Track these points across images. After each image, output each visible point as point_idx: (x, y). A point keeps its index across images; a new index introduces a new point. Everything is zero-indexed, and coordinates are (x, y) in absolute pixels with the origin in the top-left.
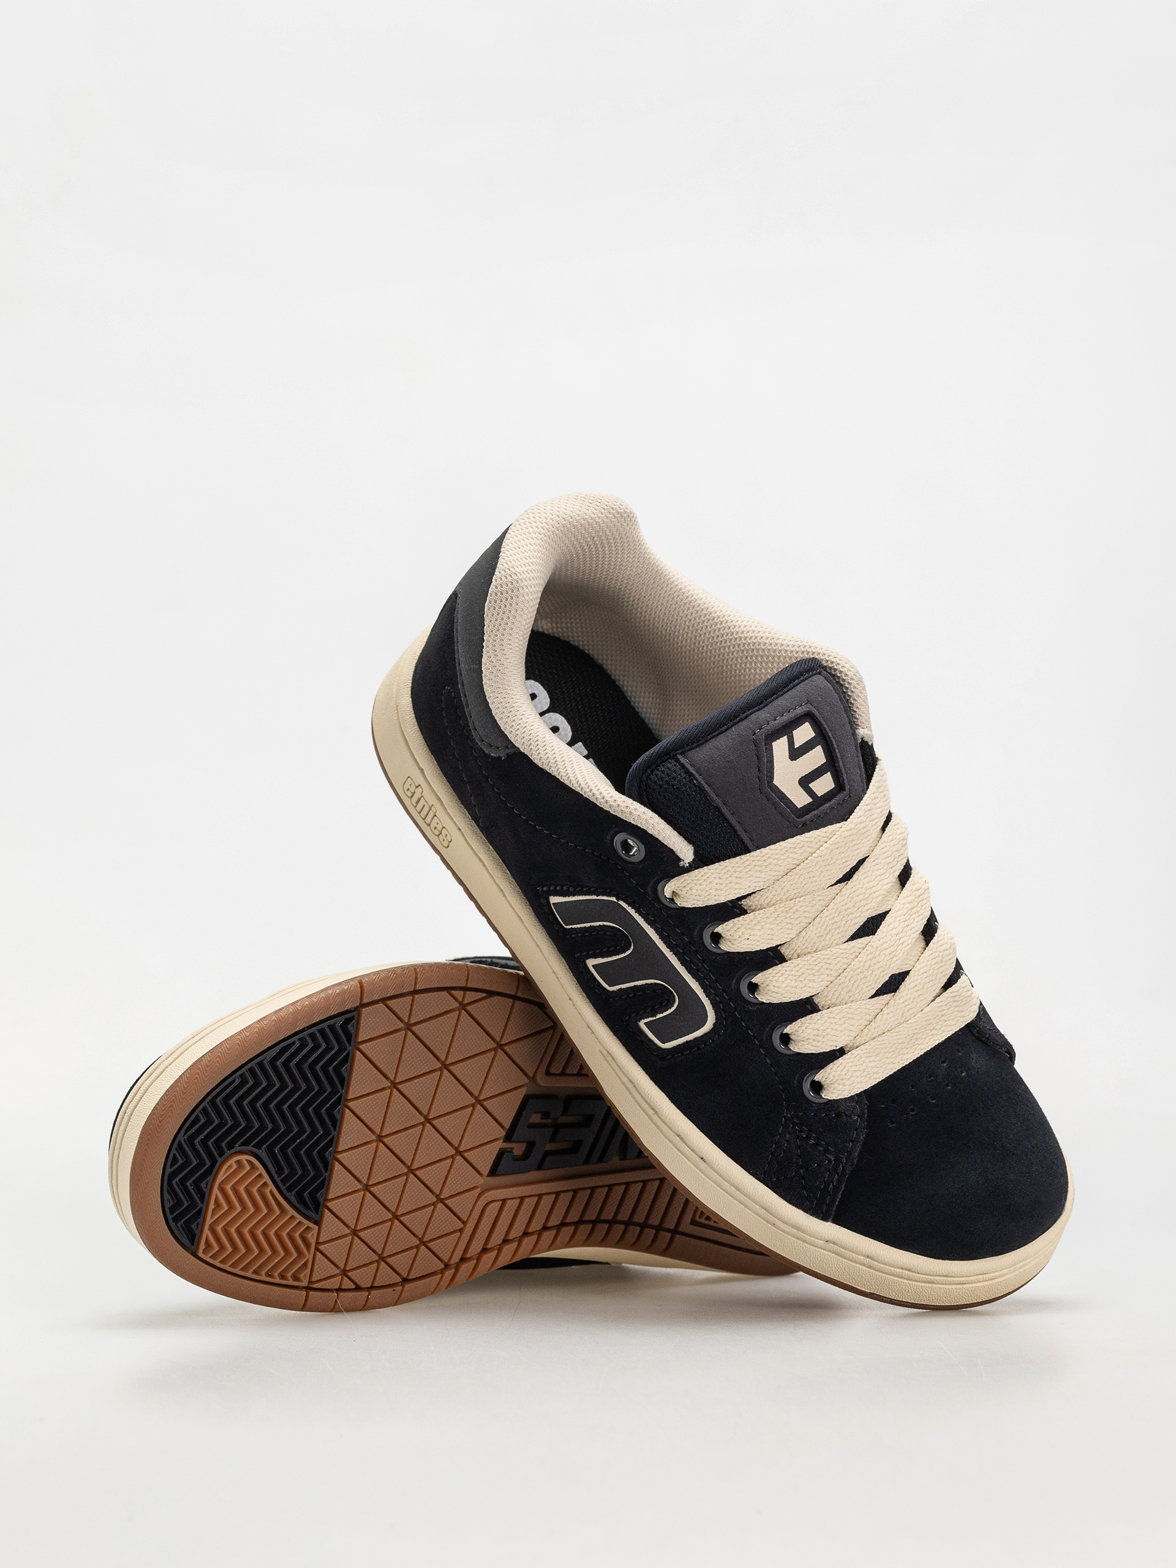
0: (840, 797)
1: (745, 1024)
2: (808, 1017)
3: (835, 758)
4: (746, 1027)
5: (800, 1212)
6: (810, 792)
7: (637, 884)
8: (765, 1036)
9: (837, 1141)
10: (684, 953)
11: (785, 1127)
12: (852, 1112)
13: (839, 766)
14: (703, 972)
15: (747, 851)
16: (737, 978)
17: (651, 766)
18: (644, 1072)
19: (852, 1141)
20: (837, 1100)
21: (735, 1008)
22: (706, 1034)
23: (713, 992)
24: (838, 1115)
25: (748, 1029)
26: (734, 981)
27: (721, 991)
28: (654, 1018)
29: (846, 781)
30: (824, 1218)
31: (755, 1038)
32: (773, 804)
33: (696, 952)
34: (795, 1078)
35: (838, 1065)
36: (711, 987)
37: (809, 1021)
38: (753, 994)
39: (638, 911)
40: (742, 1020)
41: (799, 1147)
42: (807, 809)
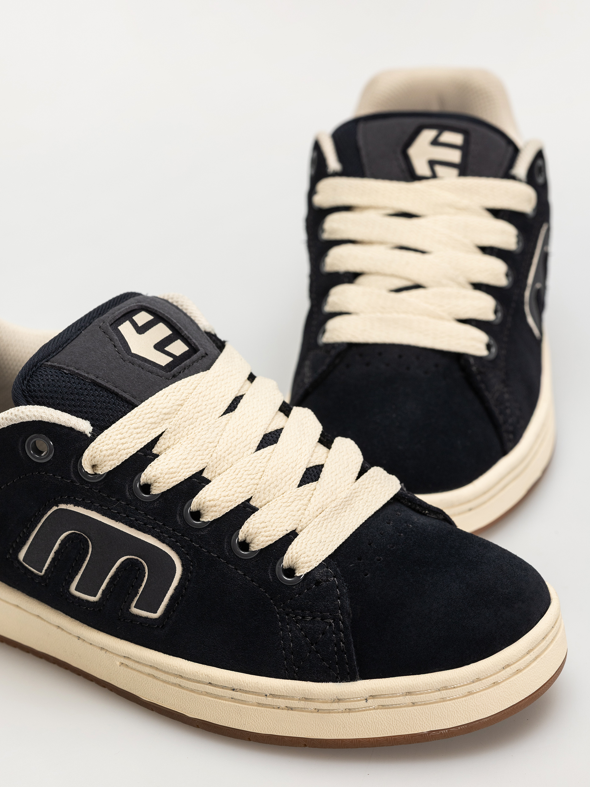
0: (196, 355)
1: (206, 549)
2: (252, 517)
3: (179, 330)
4: (208, 552)
5: (331, 684)
6: (169, 354)
7: (62, 478)
8: (226, 551)
9: (328, 604)
10: (128, 516)
11: (282, 620)
12: (327, 576)
13: (185, 334)
14: (150, 524)
15: (134, 406)
16: (179, 514)
17: (25, 378)
18: (156, 652)
19: (339, 598)
20: (310, 572)
21: (190, 540)
22: (181, 579)
23: (166, 535)
24: (318, 583)
25: (210, 553)
26: (178, 517)
27: (172, 532)
28: (139, 595)
29: (197, 344)
30: (353, 679)
31: (219, 558)
32: (139, 366)
33: (137, 509)
34: (268, 575)
35: (296, 544)
36: (162, 533)
37: (254, 519)
38: (199, 521)
39: (77, 504)
40: (201, 548)
41: (301, 630)
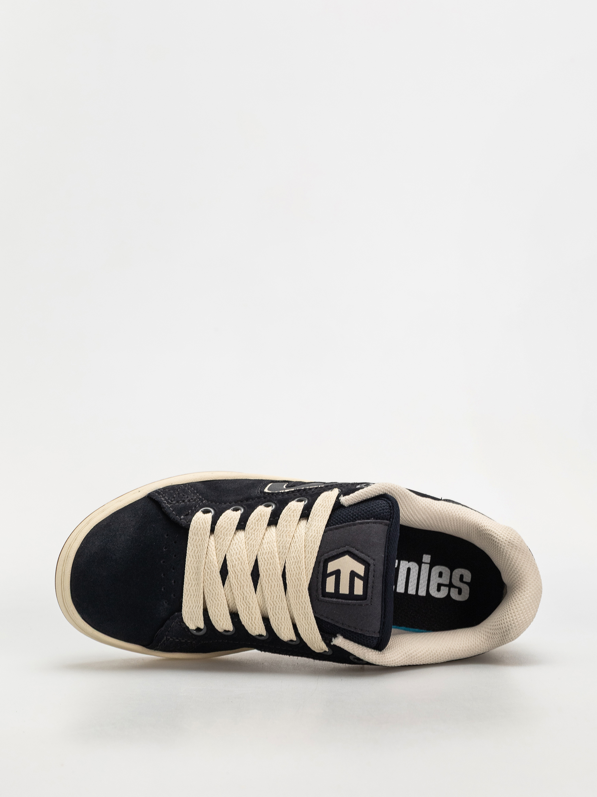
0: (320, 591)
6: (331, 574)
29: (325, 600)
42: (325, 567)
